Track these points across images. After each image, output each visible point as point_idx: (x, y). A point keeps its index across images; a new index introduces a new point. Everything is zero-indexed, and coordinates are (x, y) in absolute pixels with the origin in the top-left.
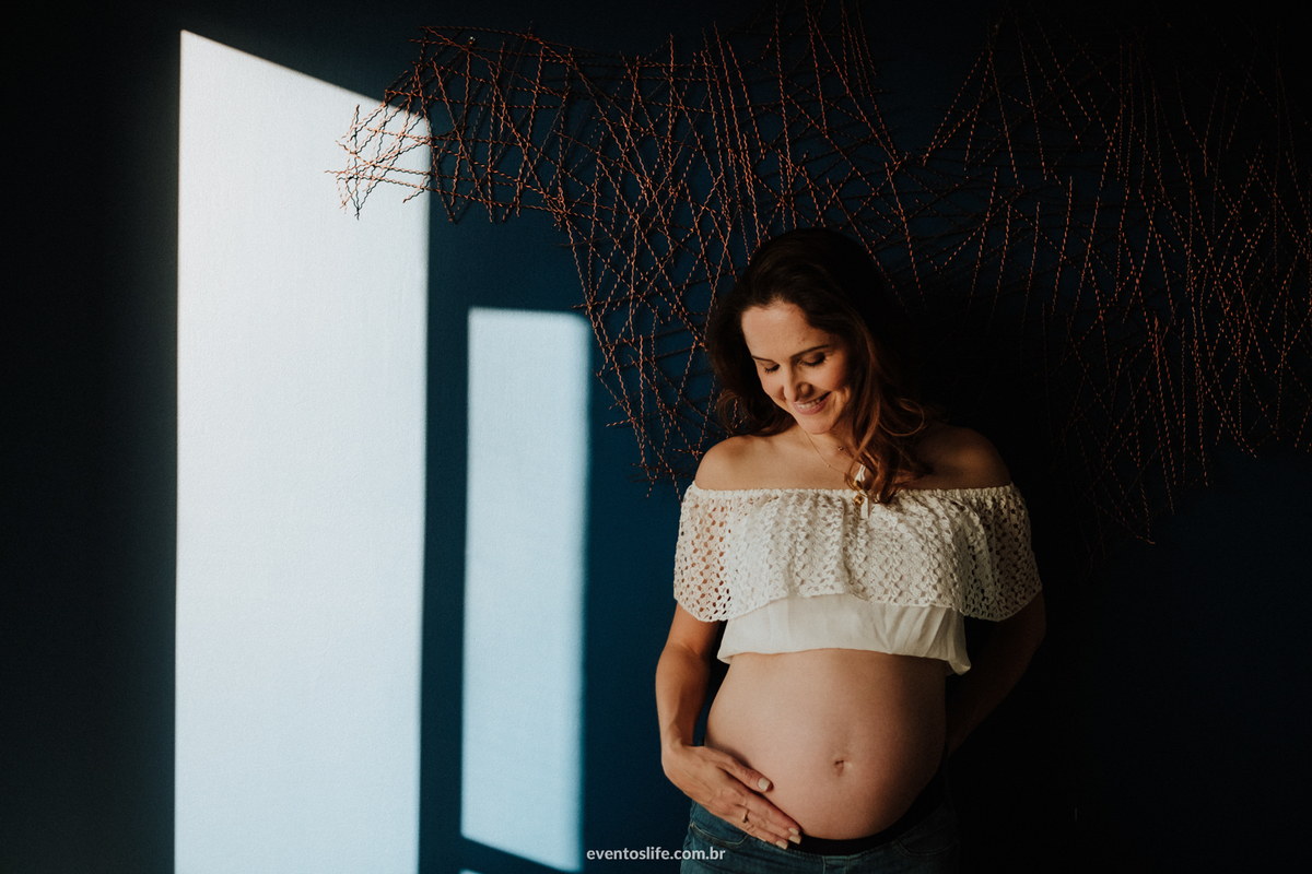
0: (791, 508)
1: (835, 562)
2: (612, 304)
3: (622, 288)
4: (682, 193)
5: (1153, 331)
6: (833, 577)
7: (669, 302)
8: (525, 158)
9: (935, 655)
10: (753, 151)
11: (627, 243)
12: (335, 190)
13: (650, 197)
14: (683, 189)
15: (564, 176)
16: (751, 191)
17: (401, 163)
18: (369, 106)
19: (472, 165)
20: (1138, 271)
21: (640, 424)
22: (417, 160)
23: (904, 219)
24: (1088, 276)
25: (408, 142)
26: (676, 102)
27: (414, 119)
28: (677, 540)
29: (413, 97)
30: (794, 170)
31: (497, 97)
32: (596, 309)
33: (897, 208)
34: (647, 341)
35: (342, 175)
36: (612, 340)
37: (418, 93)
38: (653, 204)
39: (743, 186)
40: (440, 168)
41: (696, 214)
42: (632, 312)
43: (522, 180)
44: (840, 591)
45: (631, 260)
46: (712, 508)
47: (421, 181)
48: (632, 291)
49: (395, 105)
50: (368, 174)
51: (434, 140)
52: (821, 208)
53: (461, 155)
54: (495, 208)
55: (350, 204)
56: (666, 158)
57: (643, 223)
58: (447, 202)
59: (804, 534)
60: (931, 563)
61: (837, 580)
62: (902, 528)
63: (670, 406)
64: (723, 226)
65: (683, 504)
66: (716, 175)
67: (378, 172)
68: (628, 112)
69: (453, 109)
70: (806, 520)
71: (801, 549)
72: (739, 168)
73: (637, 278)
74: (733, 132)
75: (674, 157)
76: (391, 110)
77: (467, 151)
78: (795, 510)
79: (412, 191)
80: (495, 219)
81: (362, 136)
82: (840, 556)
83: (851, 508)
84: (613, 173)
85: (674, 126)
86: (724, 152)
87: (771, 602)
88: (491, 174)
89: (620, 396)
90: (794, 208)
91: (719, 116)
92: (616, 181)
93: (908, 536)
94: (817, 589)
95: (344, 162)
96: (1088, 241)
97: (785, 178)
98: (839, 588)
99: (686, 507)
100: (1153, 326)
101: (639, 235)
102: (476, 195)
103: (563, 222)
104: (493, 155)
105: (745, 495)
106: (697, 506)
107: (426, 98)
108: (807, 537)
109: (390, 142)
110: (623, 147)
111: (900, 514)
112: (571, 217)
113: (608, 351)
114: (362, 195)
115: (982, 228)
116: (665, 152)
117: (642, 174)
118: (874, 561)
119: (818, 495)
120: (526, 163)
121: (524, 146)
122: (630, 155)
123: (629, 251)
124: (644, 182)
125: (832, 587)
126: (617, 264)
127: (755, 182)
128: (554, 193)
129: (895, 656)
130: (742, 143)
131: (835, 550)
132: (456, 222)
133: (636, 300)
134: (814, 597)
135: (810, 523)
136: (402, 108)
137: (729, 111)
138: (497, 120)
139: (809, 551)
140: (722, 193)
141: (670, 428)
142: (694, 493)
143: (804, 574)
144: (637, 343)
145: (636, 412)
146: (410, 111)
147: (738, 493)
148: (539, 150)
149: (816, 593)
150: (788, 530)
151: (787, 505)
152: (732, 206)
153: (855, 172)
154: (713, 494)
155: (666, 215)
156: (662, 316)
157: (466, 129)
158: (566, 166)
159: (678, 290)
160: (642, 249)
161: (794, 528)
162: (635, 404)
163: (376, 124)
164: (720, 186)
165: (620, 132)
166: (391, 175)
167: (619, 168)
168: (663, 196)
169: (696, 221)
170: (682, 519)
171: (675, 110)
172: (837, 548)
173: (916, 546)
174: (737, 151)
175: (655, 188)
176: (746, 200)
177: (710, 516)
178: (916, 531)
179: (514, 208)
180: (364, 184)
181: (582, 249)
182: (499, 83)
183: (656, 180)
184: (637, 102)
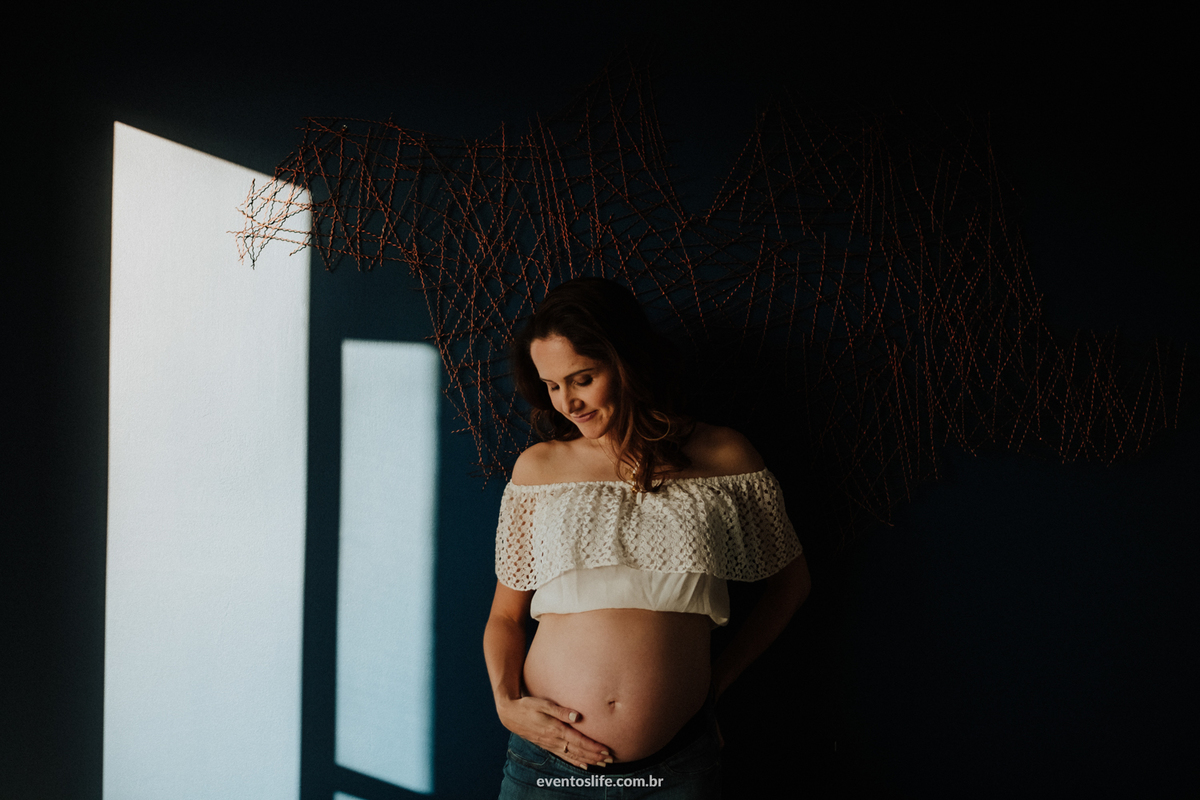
0: (580, 497)
1: (611, 540)
2: (455, 336)
3: (464, 323)
4: (512, 247)
5: (892, 355)
6: (609, 552)
7: (501, 333)
8: (387, 220)
9: (693, 610)
10: (569, 214)
11: (468, 288)
12: (234, 246)
13: (486, 250)
14: (513, 244)
15: (418, 235)
16: (567, 246)
17: (288, 224)
18: (263, 180)
19: (345, 226)
20: (880, 307)
21: (478, 431)
22: (300, 222)
23: (690, 267)
24: (840, 312)
25: (293, 208)
26: (507, 176)
27: (298, 190)
28: (497, 526)
29: (297, 173)
30: (601, 229)
31: (365, 173)
32: (443, 339)
33: (685, 259)
34: (484, 365)
35: (240, 235)
36: (456, 364)
37: (301, 169)
38: (489, 256)
39: (560, 242)
40: (319, 228)
41: (524, 264)
42: (472, 342)
43: (384, 238)
44: (615, 563)
45: (471, 300)
46: (523, 499)
47: (304, 238)
48: (472, 325)
49: (284, 179)
50: (262, 233)
51: (314, 207)
52: (624, 258)
53: (336, 218)
54: (363, 260)
55: (247, 257)
56: (499, 219)
57: (481, 271)
58: (325, 255)
59: (589, 518)
60: (687, 538)
61: (613, 554)
62: (666, 511)
63: (502, 417)
64: (544, 273)
65: (503, 497)
66: (539, 232)
67: (270, 232)
68: (469, 183)
69: (329, 183)
70: (591, 507)
71: (586, 530)
72: (558, 227)
73: (476, 315)
74: (552, 199)
75: (505, 219)
76: (280, 183)
77: (341, 215)
78: (583, 499)
79: (296, 247)
80: (363, 268)
81: (258, 203)
82: (615, 535)
83: (629, 496)
84: (457, 231)
85: (506, 194)
86: (546, 214)
87: (566, 573)
88: (360, 233)
89: (463, 409)
90: (602, 259)
91: (542, 186)
92: (459, 238)
93: (670, 517)
94: (597, 561)
95: (244, 223)
96: (839, 284)
97: (595, 234)
98: (615, 561)
99: (505, 499)
100: (892, 351)
101: (477, 281)
102: (348, 250)
103: (417, 270)
104: (361, 218)
105: (548, 488)
106: (512, 499)
107: (308, 173)
108: (591, 520)
109: (279, 208)
110: (465, 211)
111: (665, 500)
112: (423, 267)
113: (452, 373)
114: (257, 250)
115: (754, 274)
116: (499, 215)
117: (479, 232)
118: (643, 538)
119: (603, 486)
120: (387, 224)
121: (386, 210)
122: (471, 217)
123: (469, 295)
124: (481, 239)
125: (609, 560)
126: (460, 304)
127: (570, 238)
128: (410, 247)
129: (658, 612)
130: (560, 207)
131: (612, 530)
132: (332, 271)
133: (475, 332)
134: (598, 568)
135: (594, 509)
136: (288, 182)
137: (550, 182)
138: (364, 190)
139: (592, 532)
140: (544, 246)
141: (502, 434)
142: (511, 488)
143: (589, 550)
144: (475, 367)
145: (475, 422)
146: (296, 184)
147: (544, 487)
148: (397, 213)
149: (597, 565)
150: (577, 515)
151: (578, 495)
152: (552, 257)
153: (650, 230)
154: (524, 489)
155: (499, 265)
156: (497, 344)
157: (341, 197)
158: (419, 227)
159: (509, 324)
160: (480, 292)
161: (581, 514)
162: (474, 415)
163: (268, 194)
164: (542, 241)
165: (463, 200)
166: (280, 234)
167: (461, 228)
168: (496, 250)
169: (523, 270)
170: (502, 509)
171: (506, 181)
172: (613, 528)
173: (675, 525)
174: (556, 214)
175: (490, 244)
176: (563, 252)
177: (522, 506)
178: (677, 513)
179: (378, 260)
180: (258, 242)
181: (432, 292)
182: (367, 161)
183: (491, 238)
184: (476, 176)
